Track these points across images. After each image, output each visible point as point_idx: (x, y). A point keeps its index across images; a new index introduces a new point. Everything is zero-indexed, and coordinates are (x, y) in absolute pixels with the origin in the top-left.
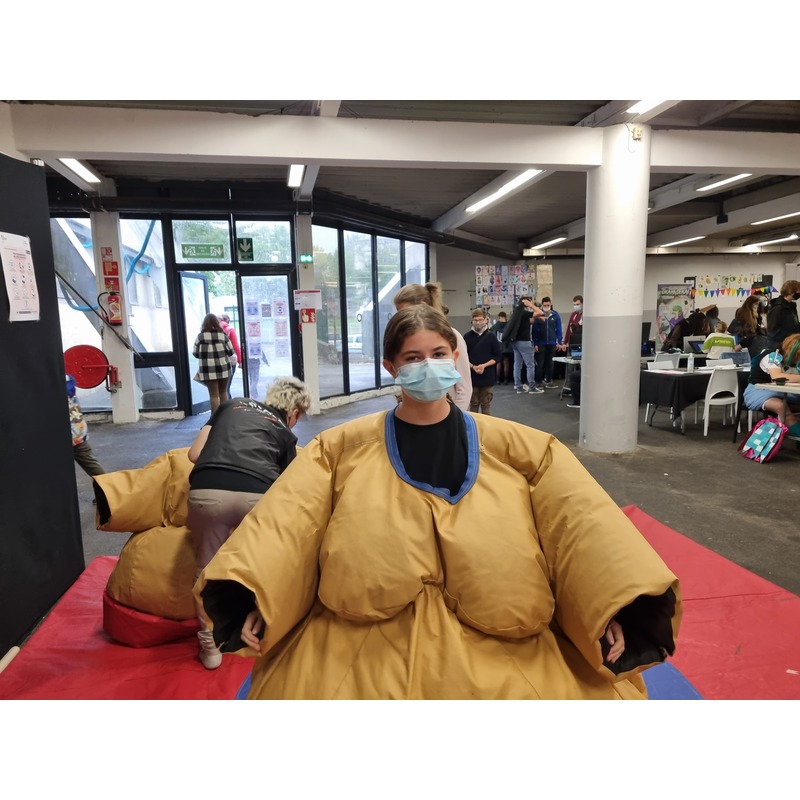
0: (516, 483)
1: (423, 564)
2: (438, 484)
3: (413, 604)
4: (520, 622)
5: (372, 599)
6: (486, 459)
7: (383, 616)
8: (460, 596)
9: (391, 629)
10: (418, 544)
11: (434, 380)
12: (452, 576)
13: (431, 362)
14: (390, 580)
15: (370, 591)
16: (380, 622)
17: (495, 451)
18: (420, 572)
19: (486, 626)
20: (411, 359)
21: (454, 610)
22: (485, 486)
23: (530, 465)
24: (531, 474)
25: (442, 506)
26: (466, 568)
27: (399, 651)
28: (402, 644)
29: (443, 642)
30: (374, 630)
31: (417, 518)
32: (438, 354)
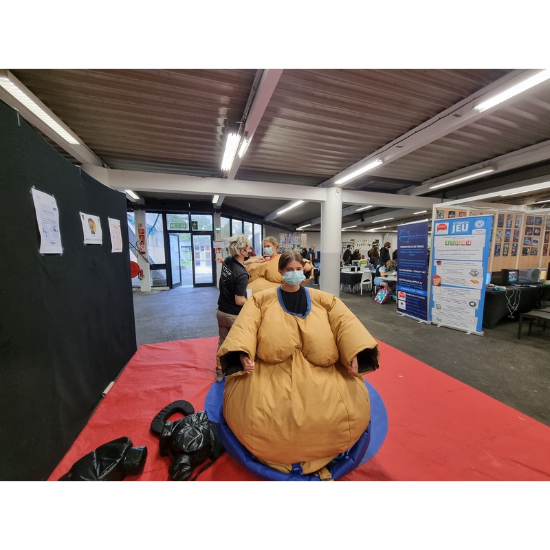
0: (323, 312)
1: (295, 341)
2: (298, 313)
3: (292, 356)
4: (329, 360)
5: (277, 354)
6: (313, 303)
7: (281, 360)
8: (308, 352)
9: (284, 365)
10: (293, 334)
11: (297, 278)
12: (306, 344)
13: (296, 271)
14: (284, 347)
15: (277, 351)
16: (279, 363)
17: (316, 300)
18: (295, 344)
19: (317, 362)
20: (289, 270)
21: (306, 357)
22: (314, 313)
23: (329, 305)
24: (328, 308)
25: (301, 321)
26: (311, 342)
27: (287, 372)
28: (288, 370)
29: (303, 369)
30: (277, 365)
31: (292, 325)
32: (298, 269)
